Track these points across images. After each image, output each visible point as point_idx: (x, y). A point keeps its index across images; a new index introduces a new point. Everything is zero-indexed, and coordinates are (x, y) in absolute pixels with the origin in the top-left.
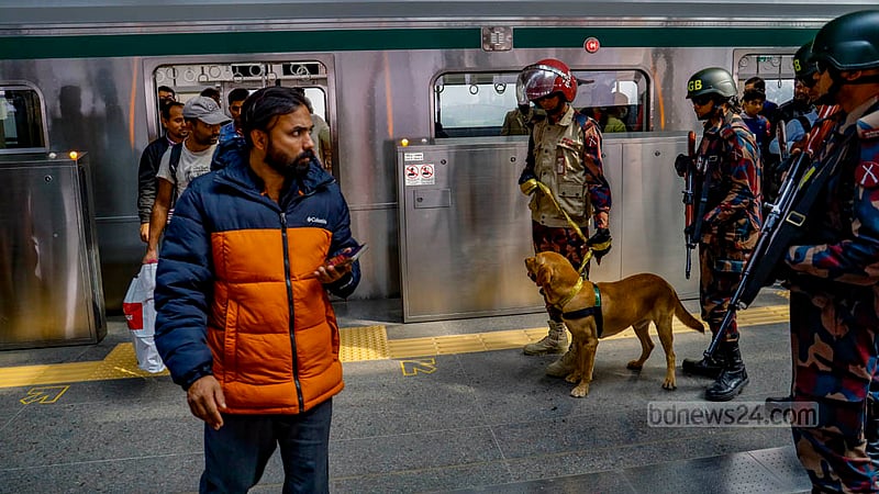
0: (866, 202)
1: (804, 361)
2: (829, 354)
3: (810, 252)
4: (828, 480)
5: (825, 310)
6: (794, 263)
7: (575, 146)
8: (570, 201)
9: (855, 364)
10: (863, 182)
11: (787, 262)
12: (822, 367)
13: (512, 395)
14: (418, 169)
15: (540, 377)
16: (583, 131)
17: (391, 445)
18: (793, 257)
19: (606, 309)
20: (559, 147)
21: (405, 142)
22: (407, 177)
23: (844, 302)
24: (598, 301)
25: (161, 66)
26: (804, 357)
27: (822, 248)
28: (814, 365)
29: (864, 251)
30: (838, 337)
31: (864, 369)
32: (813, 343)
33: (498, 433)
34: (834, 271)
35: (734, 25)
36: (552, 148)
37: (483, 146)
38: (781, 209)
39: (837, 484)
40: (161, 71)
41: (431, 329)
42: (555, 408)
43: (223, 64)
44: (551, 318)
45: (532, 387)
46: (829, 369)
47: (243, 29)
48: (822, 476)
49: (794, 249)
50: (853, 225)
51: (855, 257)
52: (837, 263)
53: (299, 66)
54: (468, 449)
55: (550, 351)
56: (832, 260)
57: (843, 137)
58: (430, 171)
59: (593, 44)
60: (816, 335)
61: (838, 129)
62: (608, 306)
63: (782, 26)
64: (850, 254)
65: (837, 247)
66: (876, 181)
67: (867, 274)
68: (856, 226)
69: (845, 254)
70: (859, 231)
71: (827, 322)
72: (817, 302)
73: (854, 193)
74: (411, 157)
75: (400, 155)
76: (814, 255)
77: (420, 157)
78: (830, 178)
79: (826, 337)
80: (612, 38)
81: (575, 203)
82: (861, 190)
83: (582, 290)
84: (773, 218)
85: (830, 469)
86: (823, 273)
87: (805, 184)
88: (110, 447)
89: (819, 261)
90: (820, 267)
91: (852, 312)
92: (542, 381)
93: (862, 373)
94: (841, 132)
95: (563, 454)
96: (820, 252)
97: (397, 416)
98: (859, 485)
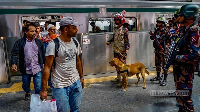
0: (193, 45)
1: (178, 81)
2: (184, 79)
3: (181, 57)
4: (184, 106)
5: (183, 69)
6: (177, 59)
7: (122, 34)
8: (120, 47)
9: (189, 81)
10: (192, 41)
11: (176, 59)
12: (182, 82)
13: (110, 91)
14: (86, 40)
15: (116, 87)
16: (124, 31)
17: (83, 104)
18: (177, 58)
19: (129, 70)
20: (118, 34)
21: (83, 34)
22: (83, 42)
23: (187, 68)
24: (128, 69)
25: (23, 17)
26: (178, 80)
27: (183, 56)
28: (181, 82)
29: (194, 56)
30: (186, 75)
31: (191, 82)
32: (180, 77)
33: (108, 100)
34: (186, 61)
35: (153, 8)
36: (117, 34)
37: (101, 35)
38: (172, 47)
39: (186, 107)
40: (23, 18)
41: (89, 77)
42: (120, 94)
43: (37, 16)
44: (118, 73)
45: (114, 89)
46: (184, 82)
47: (41, 8)
48: (183, 106)
49: (177, 56)
50: (190, 50)
51: (192, 57)
52: (187, 59)
53: (56, 16)
54: (101, 104)
55: (117, 81)
56: (186, 58)
57: (186, 31)
58: (89, 41)
59: (124, 11)
60: (181, 75)
61: (185, 29)
62: (130, 70)
63: (163, 8)
64: (190, 57)
65: (187, 55)
66: (195, 41)
67: (194, 61)
68: (191, 51)
69: (189, 57)
70: (192, 52)
71: (183, 72)
72: (181, 68)
73: (190, 44)
74: (84, 37)
75: (82, 37)
76: (182, 57)
77: (86, 37)
78: (184, 40)
79: (183, 75)
80: (128, 10)
81: (121, 48)
82: (192, 43)
83: (124, 66)
84: (171, 50)
85: (184, 104)
86: (184, 61)
87: (177, 42)
88: (15, 108)
89: (183, 59)
90: (183, 60)
91: (189, 70)
92: (116, 88)
93: (191, 83)
94: (185, 30)
95: (123, 104)
96: (183, 57)
97: (84, 97)
98: (190, 107)
